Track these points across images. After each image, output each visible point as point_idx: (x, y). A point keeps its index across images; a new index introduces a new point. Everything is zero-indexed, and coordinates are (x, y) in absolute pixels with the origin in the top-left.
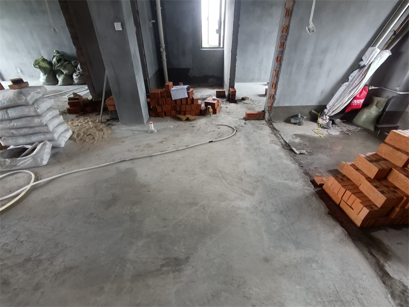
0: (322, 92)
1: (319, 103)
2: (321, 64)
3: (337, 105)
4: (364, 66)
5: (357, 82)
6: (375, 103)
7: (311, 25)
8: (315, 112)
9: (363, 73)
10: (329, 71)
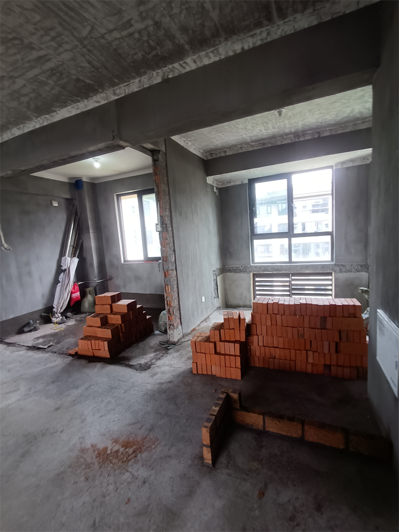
0: (43, 296)
1: (45, 305)
2: (30, 274)
3: (61, 302)
4: (65, 270)
5: (67, 282)
6: (88, 293)
7: (6, 245)
8: (45, 314)
9: (67, 274)
10: (41, 279)
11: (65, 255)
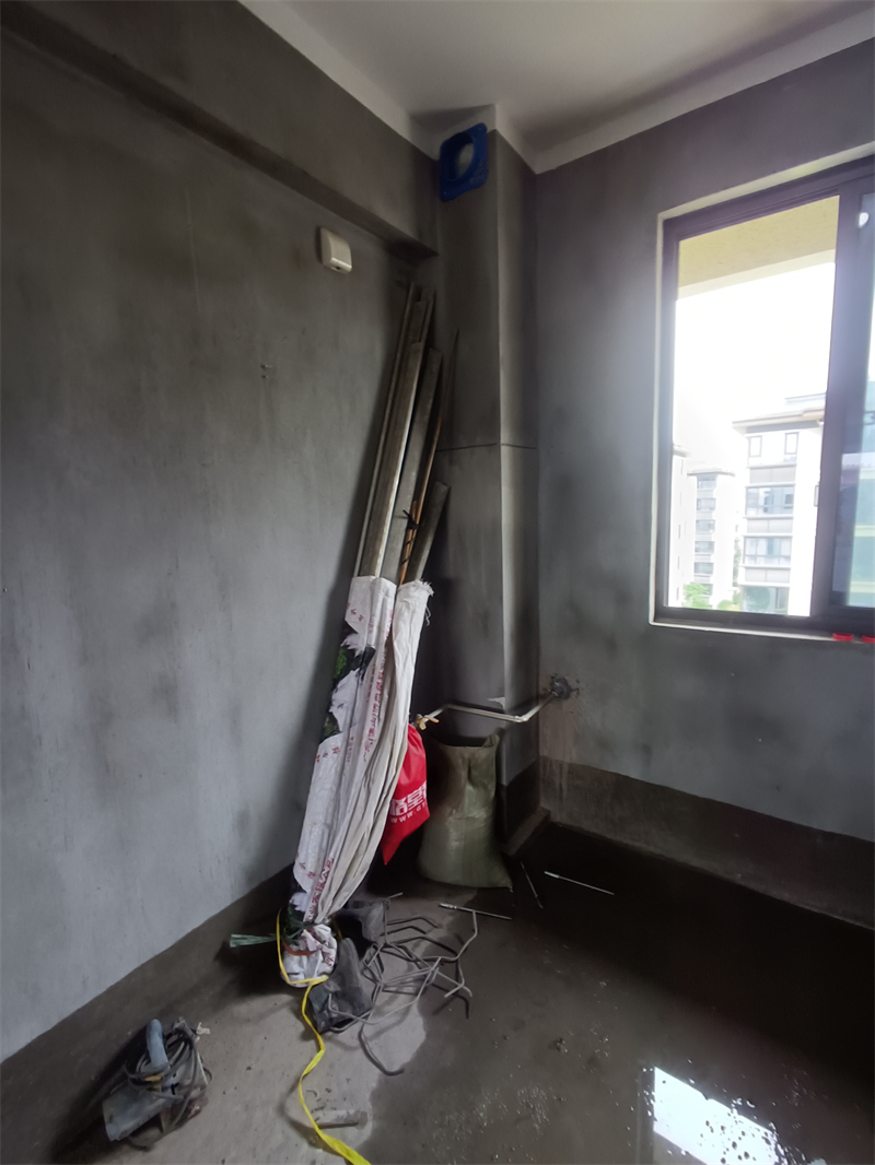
0: (242, 821)
4: (370, 654)
8: (249, 940)
9: (377, 680)
11: (367, 570)
